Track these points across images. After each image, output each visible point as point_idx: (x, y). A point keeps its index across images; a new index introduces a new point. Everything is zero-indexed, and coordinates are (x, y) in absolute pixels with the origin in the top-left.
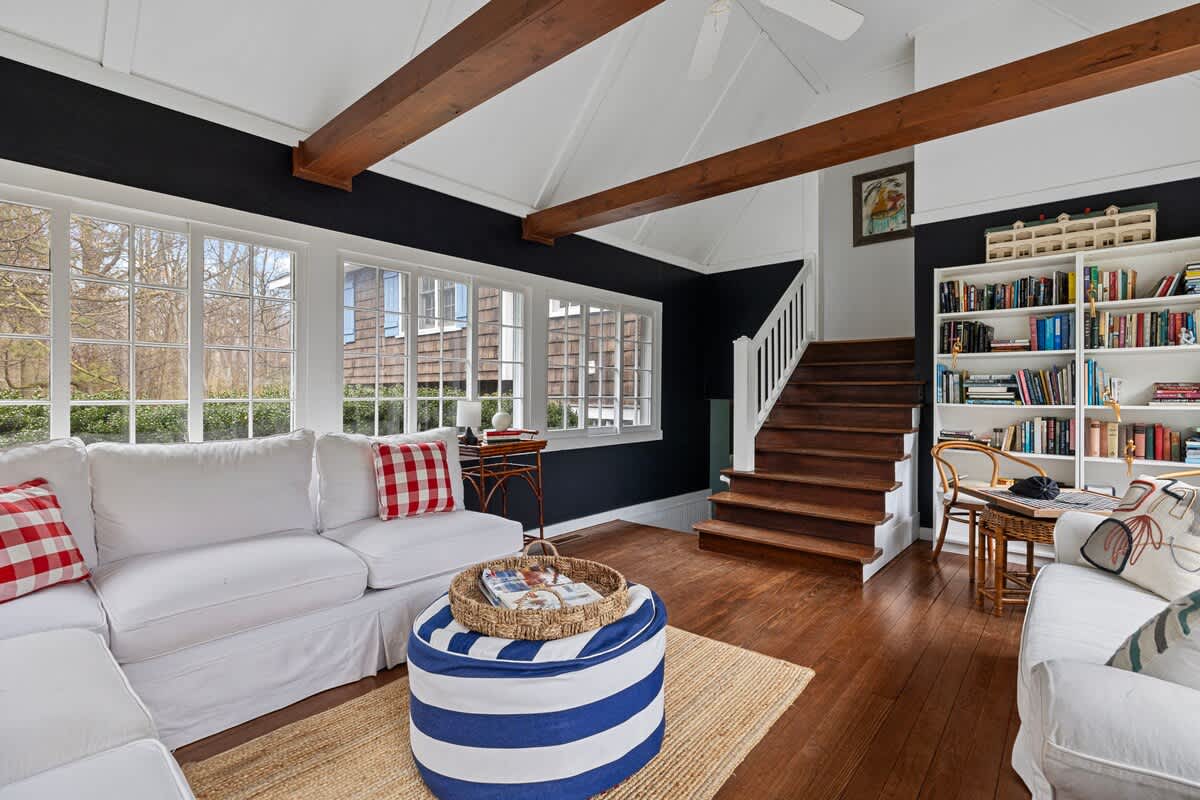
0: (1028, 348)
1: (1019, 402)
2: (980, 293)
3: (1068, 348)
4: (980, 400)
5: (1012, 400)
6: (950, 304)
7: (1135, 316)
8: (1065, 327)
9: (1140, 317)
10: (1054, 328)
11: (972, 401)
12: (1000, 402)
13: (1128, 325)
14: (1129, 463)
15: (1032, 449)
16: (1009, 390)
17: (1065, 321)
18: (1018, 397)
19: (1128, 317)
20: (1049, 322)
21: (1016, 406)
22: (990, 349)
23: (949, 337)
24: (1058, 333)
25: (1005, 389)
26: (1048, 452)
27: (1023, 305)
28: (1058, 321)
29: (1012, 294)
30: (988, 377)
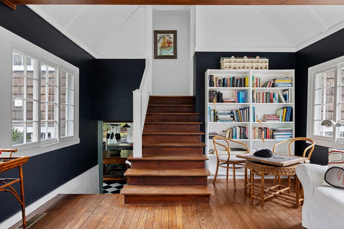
0: (234, 102)
1: (234, 121)
2: (220, 81)
3: (246, 102)
4: (222, 121)
5: (232, 120)
6: (212, 84)
7: (262, 93)
8: (245, 95)
9: (263, 93)
10: (242, 95)
11: (220, 121)
12: (229, 121)
13: (260, 96)
14: (264, 141)
15: (236, 138)
16: (231, 117)
17: (245, 93)
18: (234, 120)
19: (260, 93)
20: (241, 93)
21: (234, 122)
22: (222, 101)
23: (211, 96)
24: (243, 97)
25: (230, 117)
26: (240, 138)
27: (233, 86)
28: (243, 93)
29: (229, 83)
30: (223, 112)
